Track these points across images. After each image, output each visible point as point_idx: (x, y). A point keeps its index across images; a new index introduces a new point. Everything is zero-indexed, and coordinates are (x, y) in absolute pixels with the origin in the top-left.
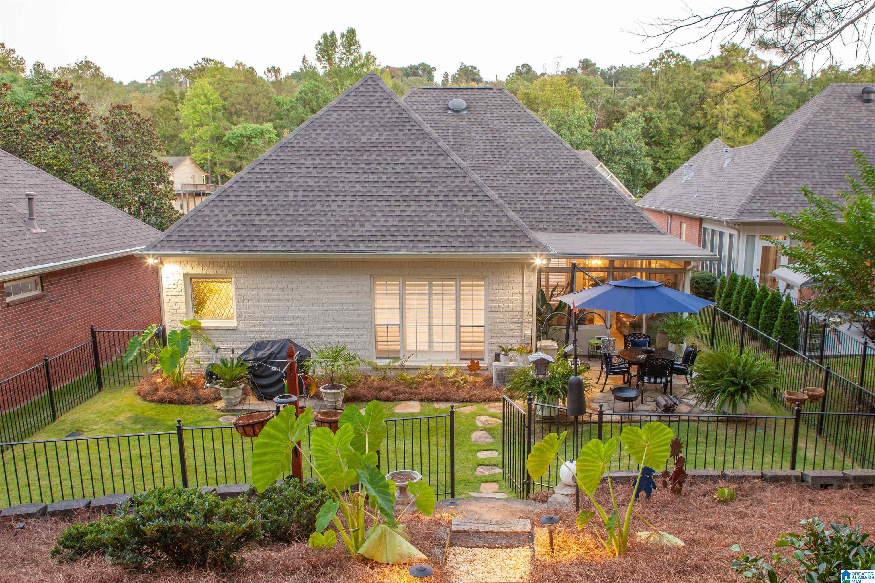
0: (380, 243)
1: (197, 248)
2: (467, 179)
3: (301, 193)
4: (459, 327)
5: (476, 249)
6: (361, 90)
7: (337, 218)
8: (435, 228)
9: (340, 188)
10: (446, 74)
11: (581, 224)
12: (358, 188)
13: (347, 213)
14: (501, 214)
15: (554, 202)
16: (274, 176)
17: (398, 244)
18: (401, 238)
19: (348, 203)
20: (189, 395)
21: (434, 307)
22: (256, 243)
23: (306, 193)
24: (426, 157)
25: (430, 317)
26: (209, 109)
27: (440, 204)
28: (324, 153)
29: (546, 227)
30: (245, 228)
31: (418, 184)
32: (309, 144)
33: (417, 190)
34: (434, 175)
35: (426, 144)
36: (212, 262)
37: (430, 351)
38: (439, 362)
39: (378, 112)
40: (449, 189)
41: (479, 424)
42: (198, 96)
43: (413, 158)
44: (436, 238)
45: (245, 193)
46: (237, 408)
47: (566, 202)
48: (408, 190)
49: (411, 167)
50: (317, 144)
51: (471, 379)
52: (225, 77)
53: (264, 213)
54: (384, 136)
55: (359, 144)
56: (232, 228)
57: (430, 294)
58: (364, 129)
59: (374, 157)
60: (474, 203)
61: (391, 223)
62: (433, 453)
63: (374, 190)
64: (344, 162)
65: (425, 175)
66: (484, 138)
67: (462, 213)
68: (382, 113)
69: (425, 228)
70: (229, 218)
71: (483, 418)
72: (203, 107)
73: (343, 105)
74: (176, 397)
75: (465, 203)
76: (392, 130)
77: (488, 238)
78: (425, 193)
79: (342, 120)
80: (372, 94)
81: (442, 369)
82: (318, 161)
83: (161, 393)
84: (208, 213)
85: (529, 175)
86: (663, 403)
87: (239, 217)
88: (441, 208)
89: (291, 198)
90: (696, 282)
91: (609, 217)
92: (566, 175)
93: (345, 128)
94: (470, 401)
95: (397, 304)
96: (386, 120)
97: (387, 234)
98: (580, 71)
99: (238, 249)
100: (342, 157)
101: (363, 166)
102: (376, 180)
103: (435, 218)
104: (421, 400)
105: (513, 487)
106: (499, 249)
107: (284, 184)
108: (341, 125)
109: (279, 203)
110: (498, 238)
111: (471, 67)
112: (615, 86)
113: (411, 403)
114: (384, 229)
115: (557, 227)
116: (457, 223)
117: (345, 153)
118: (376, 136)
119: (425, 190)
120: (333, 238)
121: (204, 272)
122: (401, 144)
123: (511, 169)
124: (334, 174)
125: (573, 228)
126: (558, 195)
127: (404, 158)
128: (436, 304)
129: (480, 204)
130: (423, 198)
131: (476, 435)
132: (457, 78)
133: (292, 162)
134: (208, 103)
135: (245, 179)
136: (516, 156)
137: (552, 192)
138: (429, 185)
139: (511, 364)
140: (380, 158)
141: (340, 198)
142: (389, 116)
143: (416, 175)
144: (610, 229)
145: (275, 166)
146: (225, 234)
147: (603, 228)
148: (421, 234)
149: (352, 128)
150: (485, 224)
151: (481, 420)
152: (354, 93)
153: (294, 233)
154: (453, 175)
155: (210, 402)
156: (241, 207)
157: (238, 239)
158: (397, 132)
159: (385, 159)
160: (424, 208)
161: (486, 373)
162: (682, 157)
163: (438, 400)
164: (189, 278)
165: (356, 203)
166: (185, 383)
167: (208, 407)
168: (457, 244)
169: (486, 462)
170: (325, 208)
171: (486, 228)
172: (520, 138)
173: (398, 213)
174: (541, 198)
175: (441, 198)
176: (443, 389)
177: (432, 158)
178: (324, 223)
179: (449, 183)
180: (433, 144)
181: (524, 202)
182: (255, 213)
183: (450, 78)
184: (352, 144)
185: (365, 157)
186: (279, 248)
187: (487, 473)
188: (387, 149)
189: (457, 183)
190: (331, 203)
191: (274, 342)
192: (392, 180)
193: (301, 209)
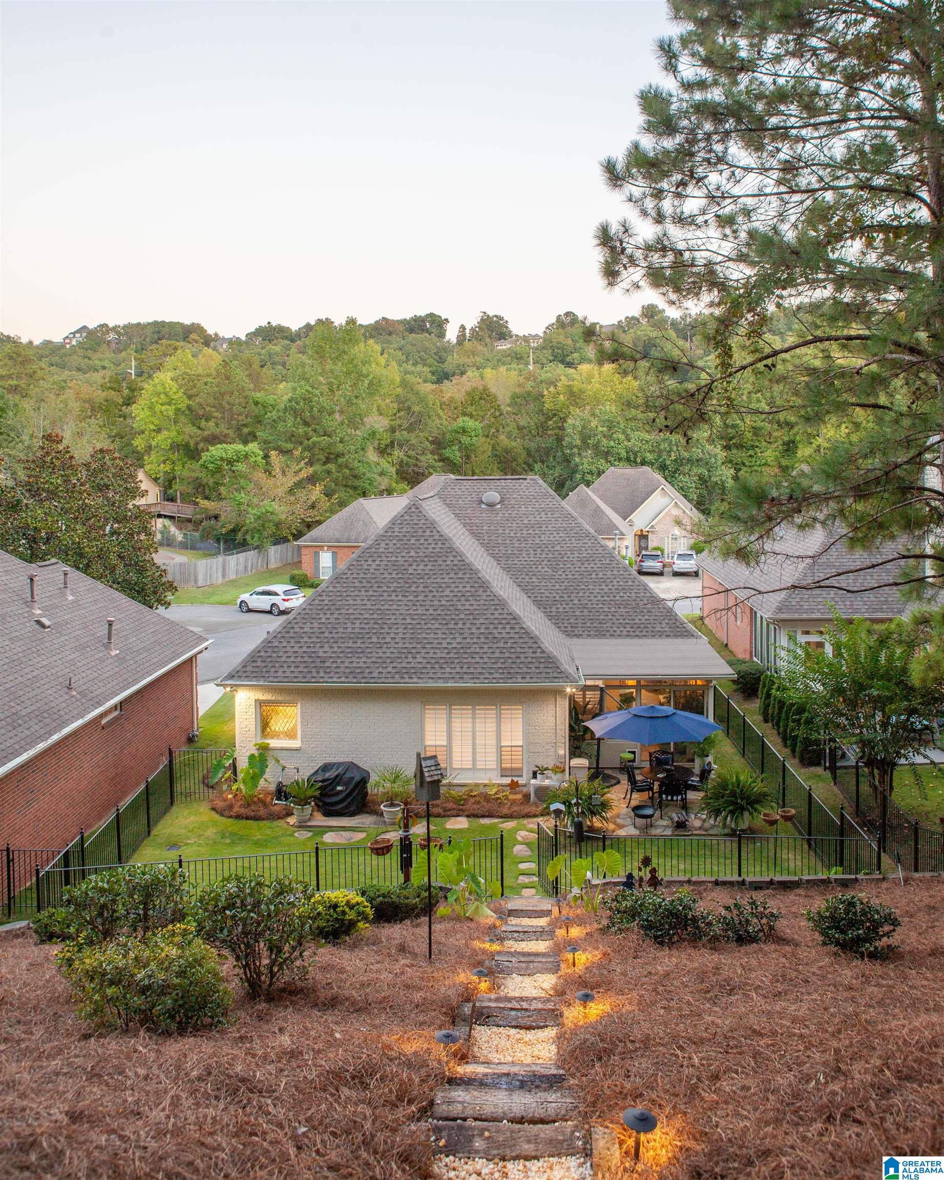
0: (431, 675)
1: (271, 679)
2: (505, 611)
3: (357, 625)
4: (500, 749)
5: (514, 680)
6: (406, 517)
7: (392, 650)
8: (478, 660)
9: (393, 621)
10: (463, 327)
11: (615, 629)
12: (409, 621)
13: (400, 645)
14: (536, 646)
15: (589, 606)
16: (333, 608)
17: (447, 675)
18: (448, 670)
19: (401, 635)
20: (262, 812)
21: (477, 729)
22: (322, 674)
23: (363, 625)
24: (468, 589)
25: (474, 738)
26: (170, 411)
27: (482, 636)
28: (376, 585)
29: (581, 633)
30: (311, 660)
31: (462, 616)
32: (362, 575)
33: (461, 622)
34: (475, 607)
35: (468, 576)
36: (281, 691)
37: (474, 769)
38: (483, 779)
39: (422, 541)
40: (489, 621)
41: (519, 839)
42: (158, 394)
43: (456, 590)
44: (480, 670)
45: (308, 625)
46: (309, 824)
47: (600, 606)
48: (453, 622)
49: (455, 599)
50: (368, 576)
51: (512, 797)
52: (191, 369)
53: (326, 645)
54: (429, 567)
55: (407, 576)
56: (299, 659)
57: (474, 718)
58: (411, 559)
59: (421, 589)
60: (512, 635)
61: (439, 655)
62: (483, 864)
63: (423, 622)
64: (394, 594)
65: (467, 607)
66: (518, 535)
67: (501, 645)
68: (426, 543)
69: (470, 660)
70: (296, 649)
71: (523, 833)
72: (164, 408)
73: (390, 534)
74: (252, 814)
75: (504, 635)
76: (436, 561)
77: (525, 670)
78: (468, 625)
79: (390, 550)
80: (415, 522)
81: (485, 785)
82: (371, 593)
83: (236, 809)
84: (276, 644)
85: (564, 576)
86: (676, 819)
87: (305, 649)
88: (482, 640)
89: (349, 630)
90: (742, 677)
91: (643, 621)
92: (601, 576)
93: (394, 558)
94: (510, 817)
95: (444, 727)
96: (430, 550)
97: (437, 666)
98: (644, 321)
99: (306, 680)
100: (392, 589)
101: (411, 598)
102: (424, 612)
103: (478, 650)
104: (468, 816)
105: (547, 892)
106: (534, 680)
107: (343, 616)
108: (390, 555)
109: (340, 635)
110: (533, 670)
111: (496, 316)
112: (692, 341)
113: (460, 819)
114: (433, 661)
115: (592, 633)
116: (497, 655)
117: (395, 584)
118: (422, 567)
119: (468, 622)
120: (390, 669)
121: (274, 698)
122: (444, 576)
123: (546, 569)
124: (386, 607)
125: (608, 634)
126: (592, 598)
127: (448, 590)
128: (479, 726)
129: (516, 636)
130: (467, 630)
131: (518, 848)
132: (477, 333)
133: (348, 593)
134: (169, 404)
135: (307, 611)
136: (550, 555)
137: (587, 594)
138: (471, 617)
139: (547, 782)
140: (426, 590)
141: (393, 630)
142: (433, 546)
143: (459, 607)
144: (644, 633)
145: (333, 598)
146: (293, 665)
147: (637, 633)
148: (466, 666)
149: (400, 558)
150: (522, 656)
151: (522, 835)
152: (399, 522)
153: (355, 665)
154: (493, 607)
155: (282, 818)
156: (306, 639)
157: (306, 670)
158: (441, 563)
159: (431, 591)
160: (468, 640)
161: (525, 790)
162: (771, 464)
163: (483, 816)
164: (260, 704)
165: (407, 636)
166: (255, 799)
167: (281, 823)
168: (498, 676)
169: (526, 872)
170: (380, 640)
171: (523, 660)
172: (555, 535)
173: (445, 645)
174: (576, 602)
175: (482, 631)
176: (487, 806)
177: (473, 590)
178: (381, 655)
179: (489, 616)
180: (474, 575)
181: (559, 606)
182: (318, 645)
183: (467, 331)
184: (400, 576)
185: (413, 589)
186: (343, 679)
187: (527, 881)
188: (432, 580)
189: (497, 616)
190: (385, 635)
191: (339, 764)
192: (439, 612)
193: (359, 641)
